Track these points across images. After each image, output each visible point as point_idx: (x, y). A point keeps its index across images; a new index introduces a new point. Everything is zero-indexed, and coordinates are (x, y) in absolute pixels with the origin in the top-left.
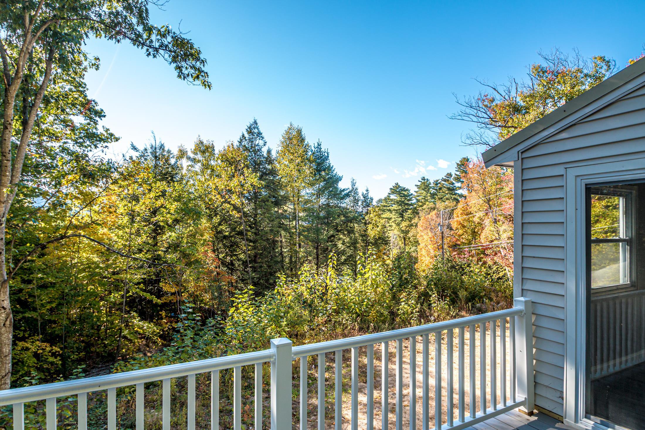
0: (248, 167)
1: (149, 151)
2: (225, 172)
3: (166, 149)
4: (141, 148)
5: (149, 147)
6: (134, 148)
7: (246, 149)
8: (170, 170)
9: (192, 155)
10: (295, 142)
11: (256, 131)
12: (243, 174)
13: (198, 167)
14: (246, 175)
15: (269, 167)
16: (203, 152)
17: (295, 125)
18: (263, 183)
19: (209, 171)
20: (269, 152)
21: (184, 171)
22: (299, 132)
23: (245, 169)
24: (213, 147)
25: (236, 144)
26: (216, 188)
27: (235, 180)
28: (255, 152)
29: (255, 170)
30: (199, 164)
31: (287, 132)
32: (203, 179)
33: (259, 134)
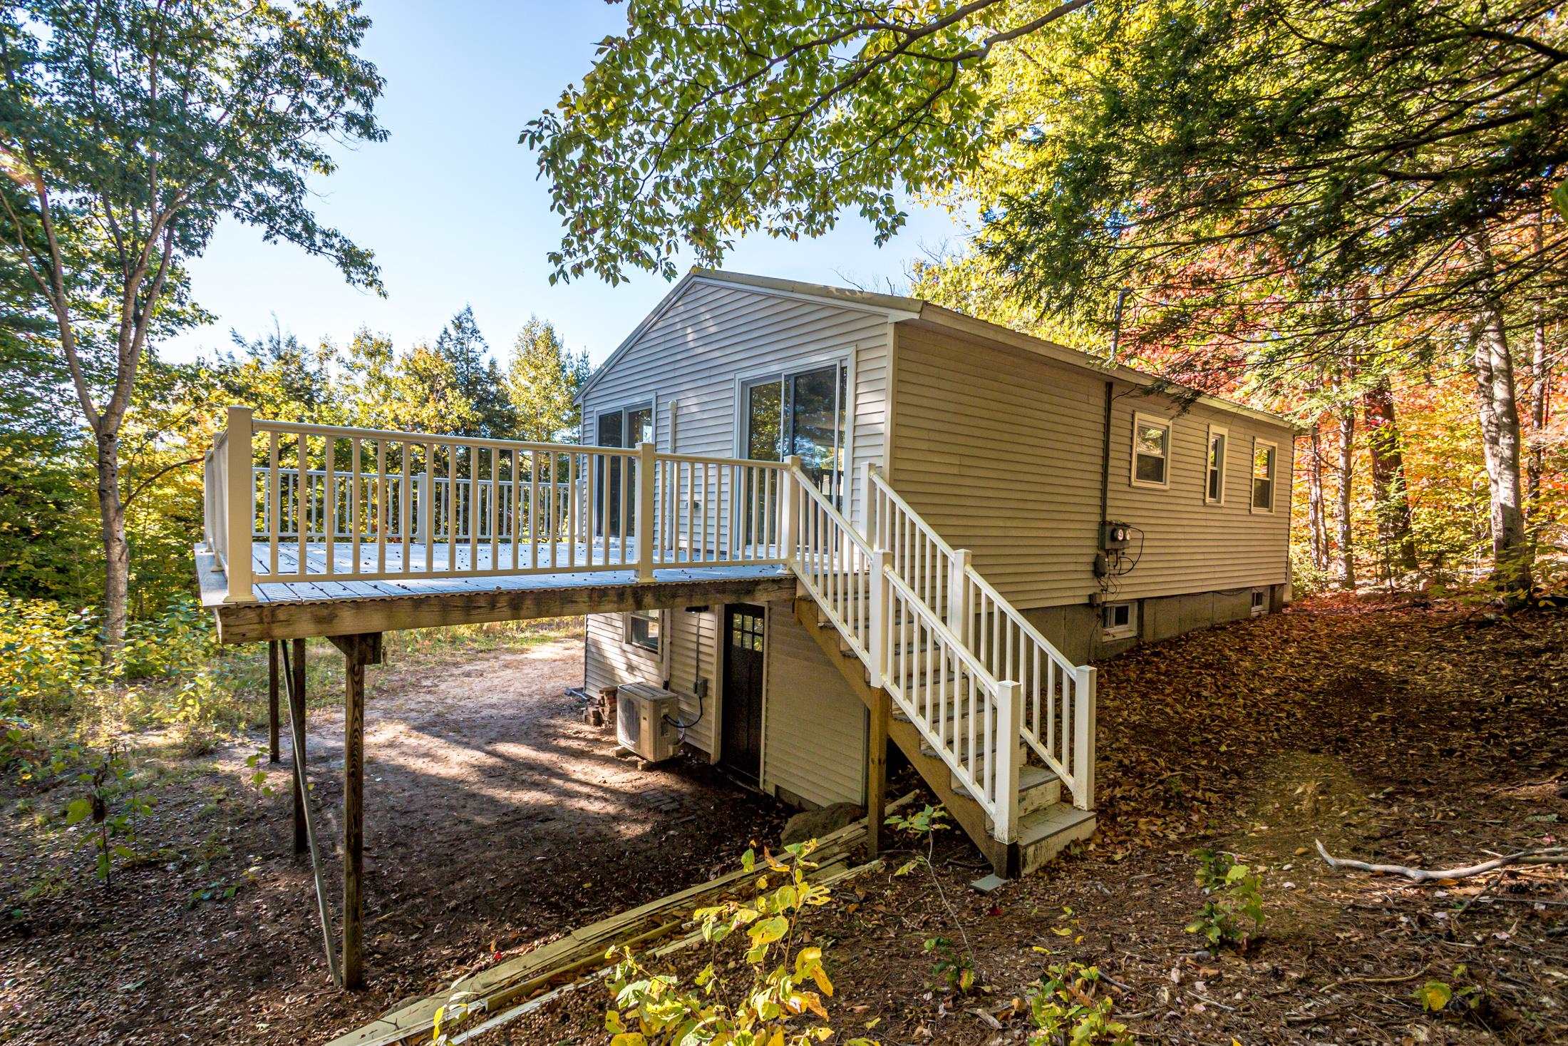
0: (453, 386)
1: (267, 346)
2: (411, 392)
3: (299, 345)
4: (250, 340)
5: (265, 340)
6: (239, 340)
7: (451, 356)
8: (307, 383)
9: (349, 357)
10: (541, 347)
11: (470, 325)
12: (444, 397)
13: (361, 379)
14: (450, 399)
15: (493, 389)
16: (371, 355)
17: (542, 319)
18: (479, 415)
19: (382, 388)
20: (493, 364)
21: (332, 384)
22: (549, 330)
23: (448, 391)
24: (389, 346)
25: (433, 346)
26: (396, 419)
27: (431, 405)
28: (468, 361)
29: (468, 394)
30: (364, 374)
31: (529, 330)
32: (369, 401)
33: (475, 331)
